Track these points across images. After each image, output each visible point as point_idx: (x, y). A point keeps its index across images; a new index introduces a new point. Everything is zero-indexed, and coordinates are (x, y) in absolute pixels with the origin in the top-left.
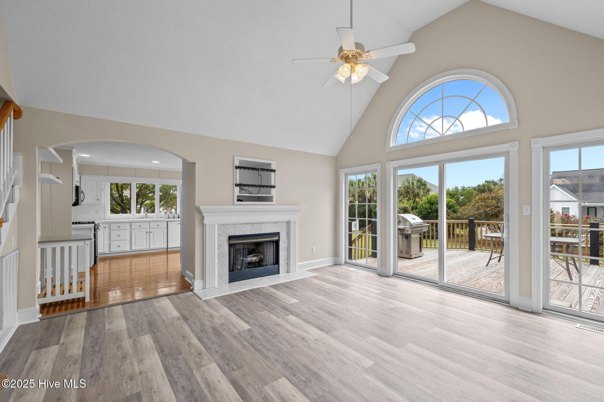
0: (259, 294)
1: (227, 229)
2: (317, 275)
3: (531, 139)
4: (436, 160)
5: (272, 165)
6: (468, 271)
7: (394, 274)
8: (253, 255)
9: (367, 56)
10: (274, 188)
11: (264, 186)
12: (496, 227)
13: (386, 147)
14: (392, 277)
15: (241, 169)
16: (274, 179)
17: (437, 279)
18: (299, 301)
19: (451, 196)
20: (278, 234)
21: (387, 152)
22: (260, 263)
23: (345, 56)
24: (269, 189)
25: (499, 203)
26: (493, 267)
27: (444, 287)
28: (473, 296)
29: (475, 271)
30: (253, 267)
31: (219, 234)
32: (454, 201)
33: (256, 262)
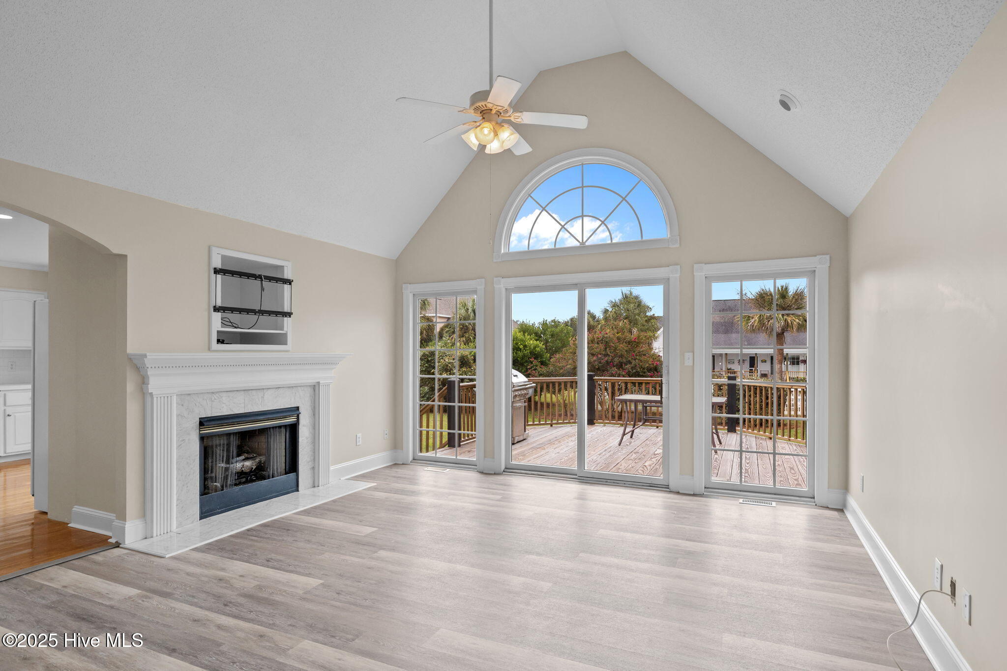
0: (288, 530)
1: (197, 404)
2: (375, 485)
3: (694, 265)
4: (575, 281)
5: (285, 268)
6: (600, 455)
7: (506, 468)
8: (243, 457)
9: (517, 117)
10: (290, 317)
11: (270, 313)
12: (603, 389)
13: (494, 252)
14: (504, 473)
15: (224, 275)
16: (288, 298)
17: (574, 467)
18: (377, 529)
19: (536, 336)
20: (295, 411)
21: (496, 261)
22: (259, 473)
23: (483, 109)
24: (279, 318)
25: (608, 349)
26: (627, 445)
27: (584, 478)
28: (625, 485)
29: (609, 454)
30: (244, 483)
31: (179, 415)
32: (543, 345)
33: (251, 471)
